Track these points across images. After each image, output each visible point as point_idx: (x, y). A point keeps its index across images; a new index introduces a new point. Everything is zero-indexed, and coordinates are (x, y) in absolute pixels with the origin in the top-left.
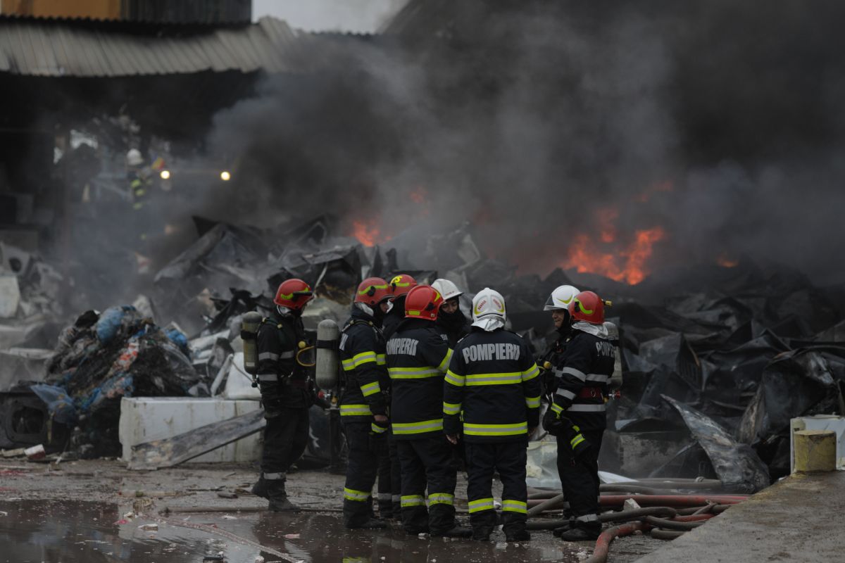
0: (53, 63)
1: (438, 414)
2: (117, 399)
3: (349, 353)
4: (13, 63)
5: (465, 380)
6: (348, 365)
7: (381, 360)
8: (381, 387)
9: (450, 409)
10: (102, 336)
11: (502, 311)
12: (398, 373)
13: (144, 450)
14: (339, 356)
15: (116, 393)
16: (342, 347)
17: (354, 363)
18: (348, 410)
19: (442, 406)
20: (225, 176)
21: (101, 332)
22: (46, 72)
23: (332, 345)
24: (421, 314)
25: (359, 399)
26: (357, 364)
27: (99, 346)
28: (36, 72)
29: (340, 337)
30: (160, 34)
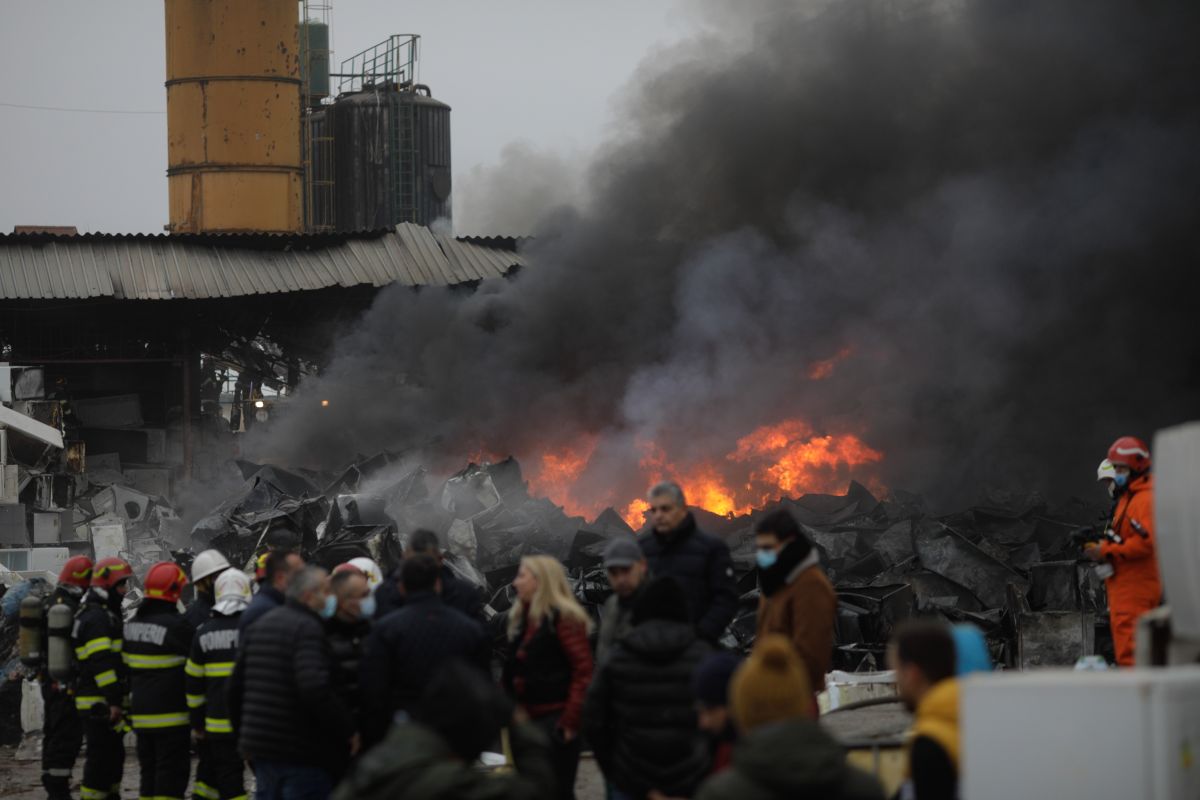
0: (164, 286)
1: (182, 707)
2: (19, 681)
3: (82, 641)
4: (119, 288)
5: (205, 670)
6: (83, 653)
7: (117, 645)
8: (118, 675)
9: (193, 701)
10: (8, 613)
11: (247, 592)
12: (137, 661)
13: (35, 737)
14: (73, 644)
15: (18, 674)
16: (74, 635)
17: (86, 651)
18: (84, 703)
19: (185, 700)
20: (325, 403)
21: (6, 607)
22: (155, 296)
23: (64, 633)
24: (165, 594)
25: (93, 689)
26: (91, 651)
27: (5, 622)
28: (143, 296)
29: (72, 623)
30: (287, 248)
